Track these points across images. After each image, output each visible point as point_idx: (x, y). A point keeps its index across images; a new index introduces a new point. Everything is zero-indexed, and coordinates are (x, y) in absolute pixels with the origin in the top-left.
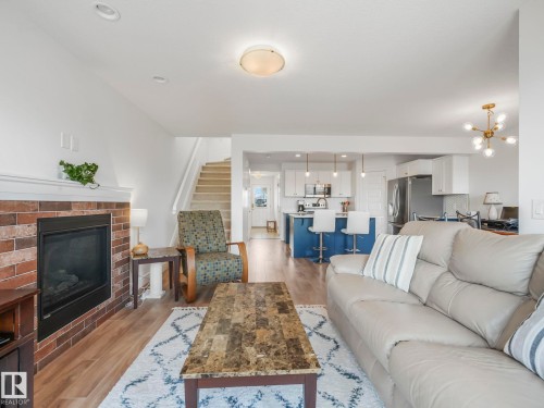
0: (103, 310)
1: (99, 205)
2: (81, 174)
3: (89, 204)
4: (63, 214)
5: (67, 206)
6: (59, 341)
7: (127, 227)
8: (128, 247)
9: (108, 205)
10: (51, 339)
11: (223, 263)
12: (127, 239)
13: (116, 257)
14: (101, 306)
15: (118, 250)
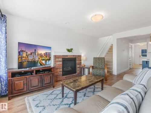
0: (74, 75)
1: (73, 56)
2: (70, 51)
3: (71, 56)
4: (66, 57)
5: (67, 56)
6: (66, 77)
7: (81, 60)
8: (81, 64)
9: (75, 56)
10: (64, 77)
11: (98, 71)
12: (81, 63)
13: (78, 66)
14: (74, 74)
15: (78, 65)
